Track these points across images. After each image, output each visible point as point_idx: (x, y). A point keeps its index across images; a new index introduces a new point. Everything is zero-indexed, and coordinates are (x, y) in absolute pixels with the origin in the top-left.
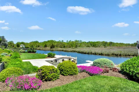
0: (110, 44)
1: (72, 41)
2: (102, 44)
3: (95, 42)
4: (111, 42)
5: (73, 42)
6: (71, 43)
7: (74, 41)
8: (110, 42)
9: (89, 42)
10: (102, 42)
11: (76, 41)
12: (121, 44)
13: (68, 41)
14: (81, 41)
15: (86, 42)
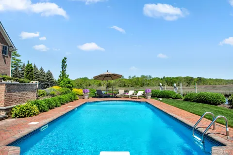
0: (198, 80)
1: (136, 77)
2: (184, 81)
3: (173, 78)
4: (200, 78)
5: (138, 78)
6: (136, 80)
7: (140, 77)
8: (198, 78)
9: (164, 78)
10: (185, 78)
11: (143, 77)
12: (217, 80)
13: (131, 77)
14: (150, 77)
15: (159, 79)
